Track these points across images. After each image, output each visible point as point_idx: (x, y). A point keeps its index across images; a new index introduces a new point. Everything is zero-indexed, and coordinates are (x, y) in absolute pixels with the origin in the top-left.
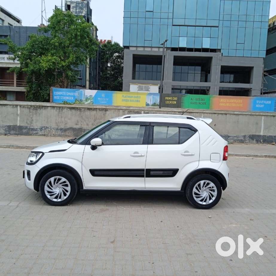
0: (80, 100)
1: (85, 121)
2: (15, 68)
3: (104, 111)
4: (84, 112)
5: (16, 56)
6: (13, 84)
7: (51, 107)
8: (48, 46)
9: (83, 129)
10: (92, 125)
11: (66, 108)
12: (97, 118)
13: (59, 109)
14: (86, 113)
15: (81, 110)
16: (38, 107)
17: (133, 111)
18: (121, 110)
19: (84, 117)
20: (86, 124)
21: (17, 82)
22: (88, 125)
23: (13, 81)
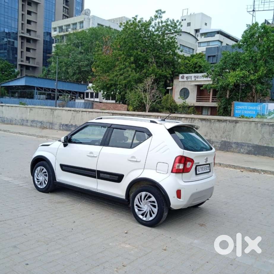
0: (262, 114)
1: (214, 133)
2: (208, 85)
3: (234, 123)
4: (214, 124)
5: (209, 74)
6: (209, 100)
7: (184, 118)
8: (239, 62)
9: (211, 140)
10: (221, 137)
11: (198, 119)
12: (227, 131)
13: (191, 120)
14: (215, 125)
15: (211, 121)
16: (174, 118)
17: (268, 123)
18: (253, 123)
19: (213, 129)
20: (214, 136)
21: (212, 98)
22: (216, 137)
23: (209, 98)
